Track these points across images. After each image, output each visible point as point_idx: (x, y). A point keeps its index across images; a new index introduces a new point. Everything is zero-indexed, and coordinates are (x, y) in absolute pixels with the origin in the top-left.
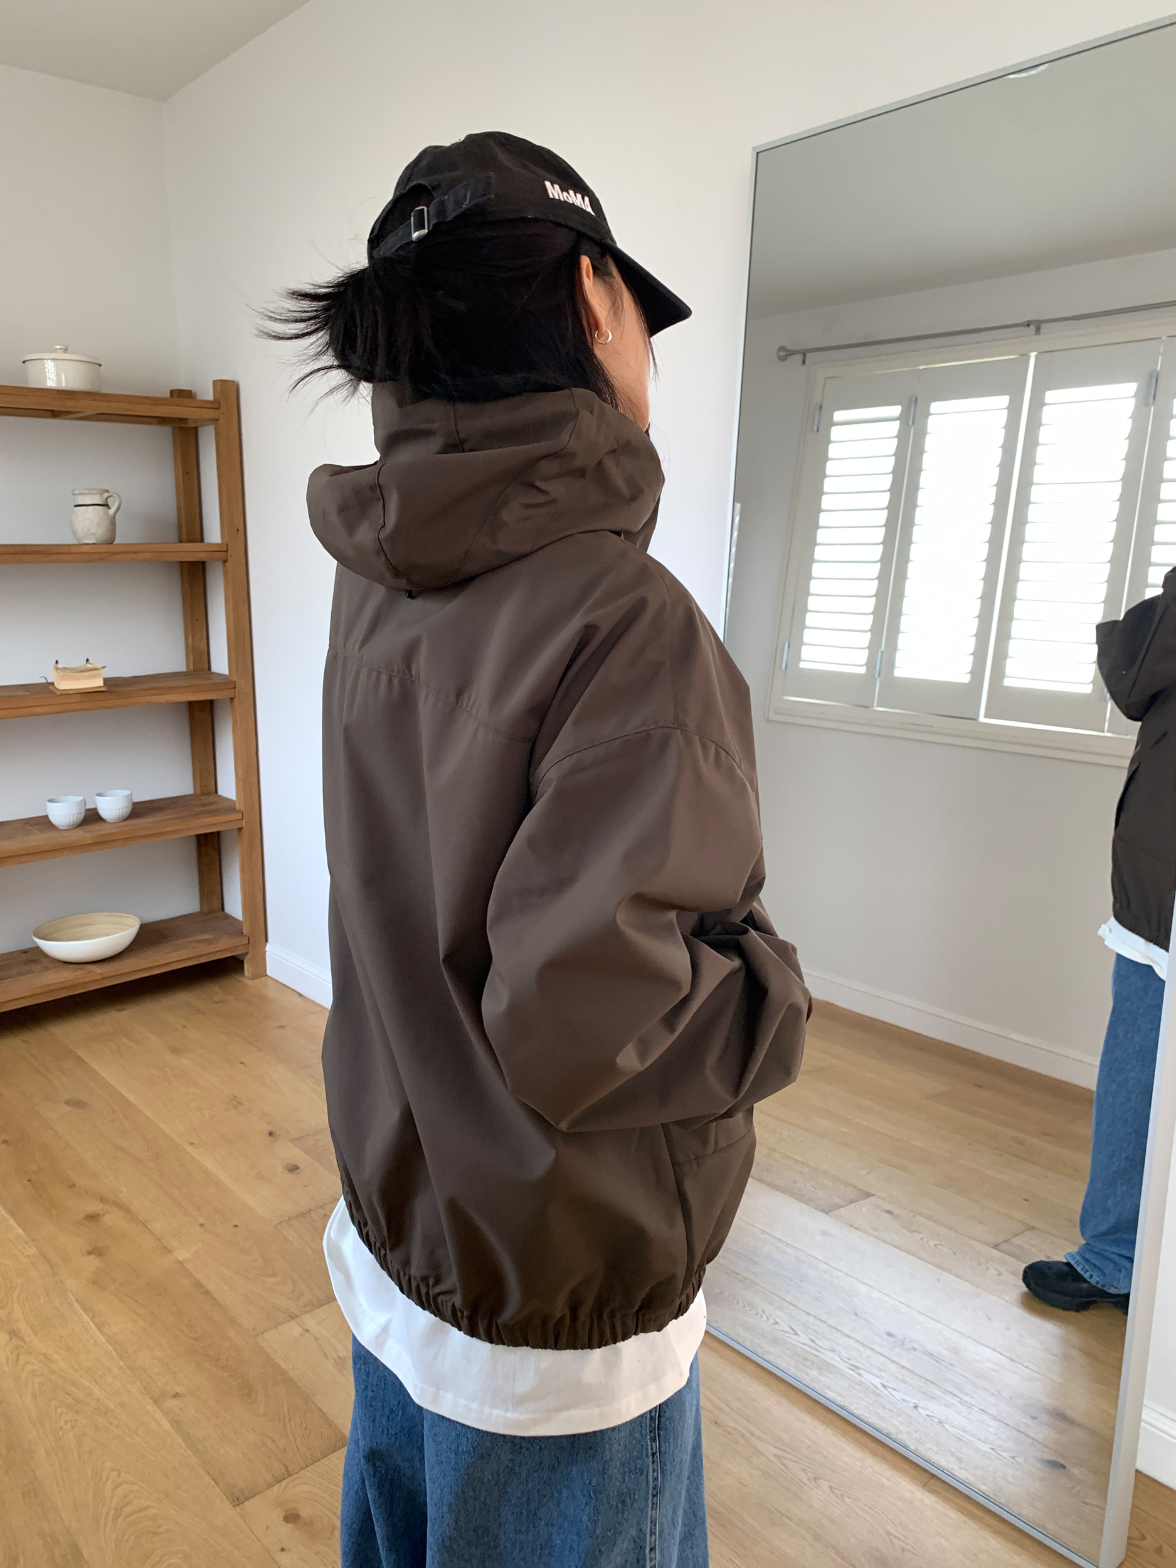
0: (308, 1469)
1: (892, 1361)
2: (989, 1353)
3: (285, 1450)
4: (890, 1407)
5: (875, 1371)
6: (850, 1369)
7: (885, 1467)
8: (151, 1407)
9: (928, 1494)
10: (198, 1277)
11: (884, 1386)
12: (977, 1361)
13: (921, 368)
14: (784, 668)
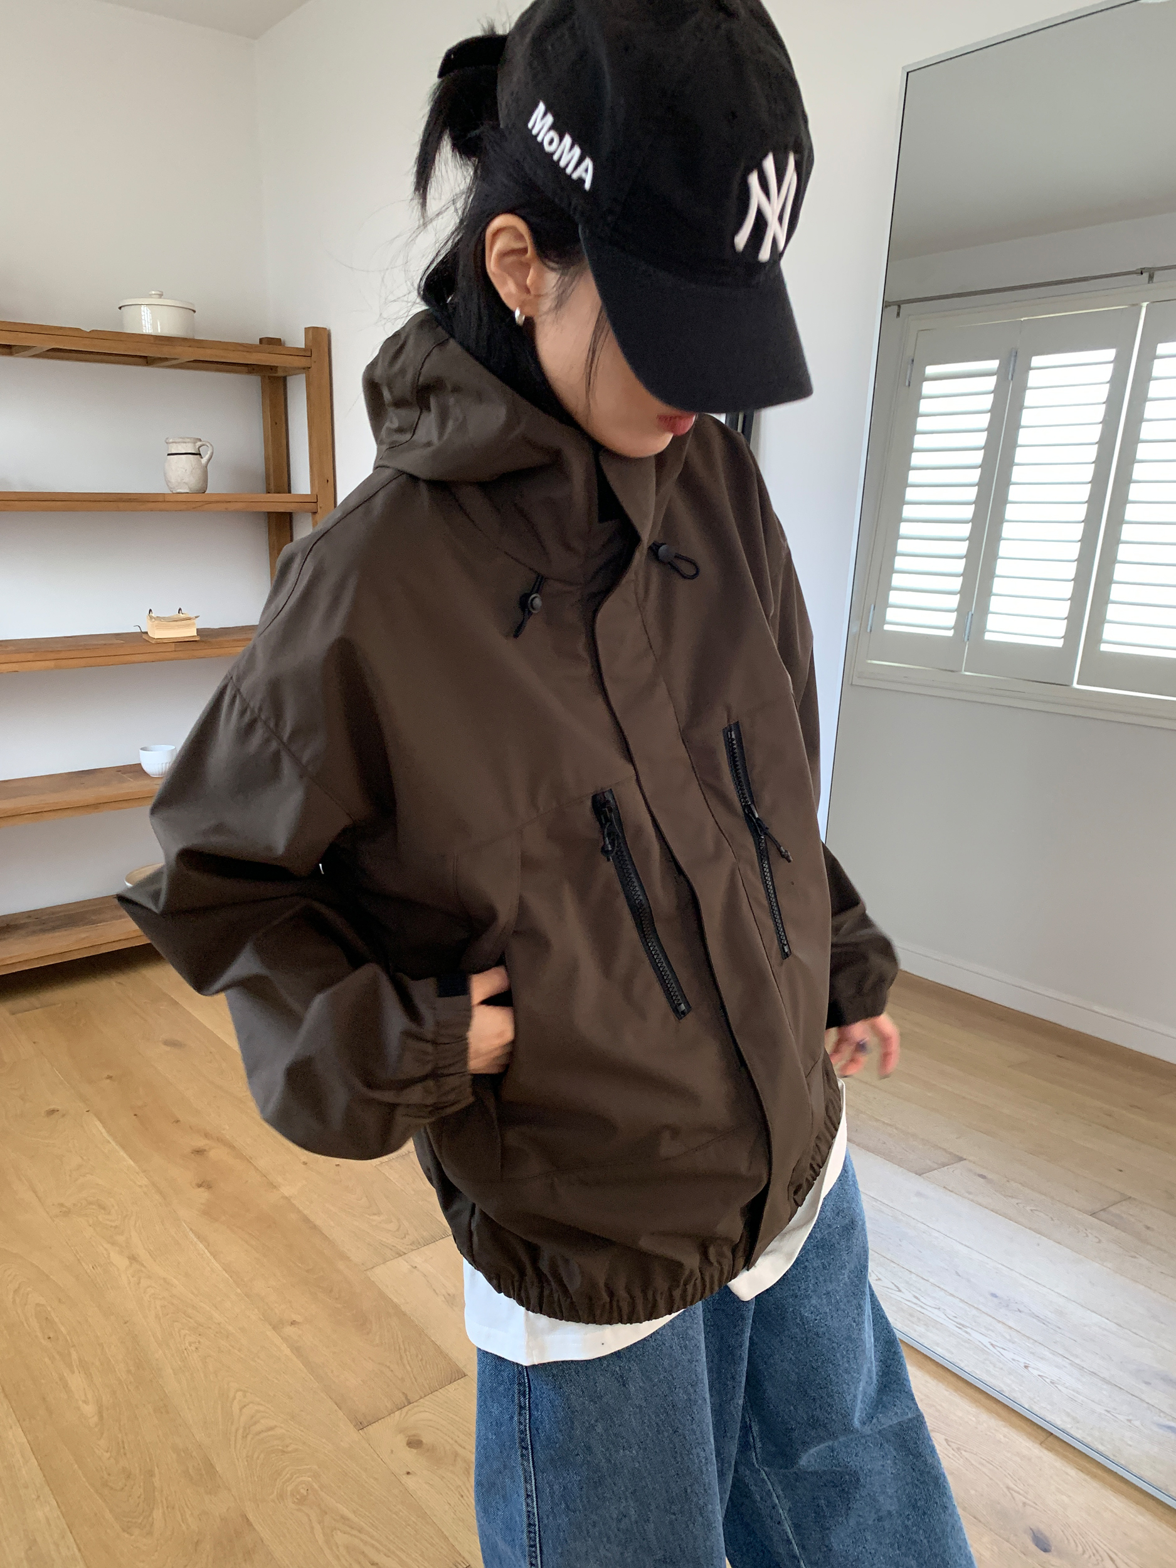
0: (427, 1398)
1: (999, 1322)
2: (1096, 1318)
3: (403, 1380)
4: (1001, 1365)
5: (983, 1330)
6: (957, 1327)
7: (1001, 1423)
8: (270, 1333)
9: (1046, 1452)
10: (305, 1212)
11: (992, 1344)
12: (1085, 1326)
13: (1022, 319)
14: (869, 630)
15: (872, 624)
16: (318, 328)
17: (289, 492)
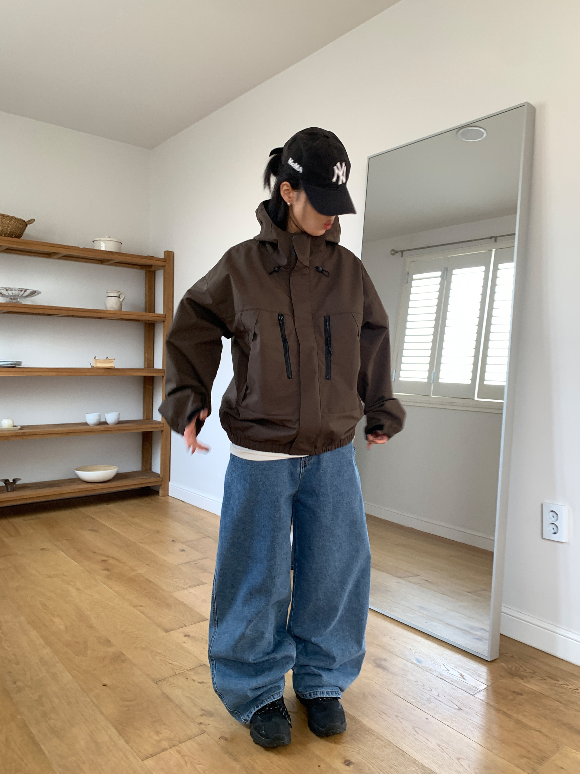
3: (183, 621)
7: (412, 634)
8: (132, 608)
10: (147, 577)
13: (450, 256)
16: (169, 251)
17: (154, 312)
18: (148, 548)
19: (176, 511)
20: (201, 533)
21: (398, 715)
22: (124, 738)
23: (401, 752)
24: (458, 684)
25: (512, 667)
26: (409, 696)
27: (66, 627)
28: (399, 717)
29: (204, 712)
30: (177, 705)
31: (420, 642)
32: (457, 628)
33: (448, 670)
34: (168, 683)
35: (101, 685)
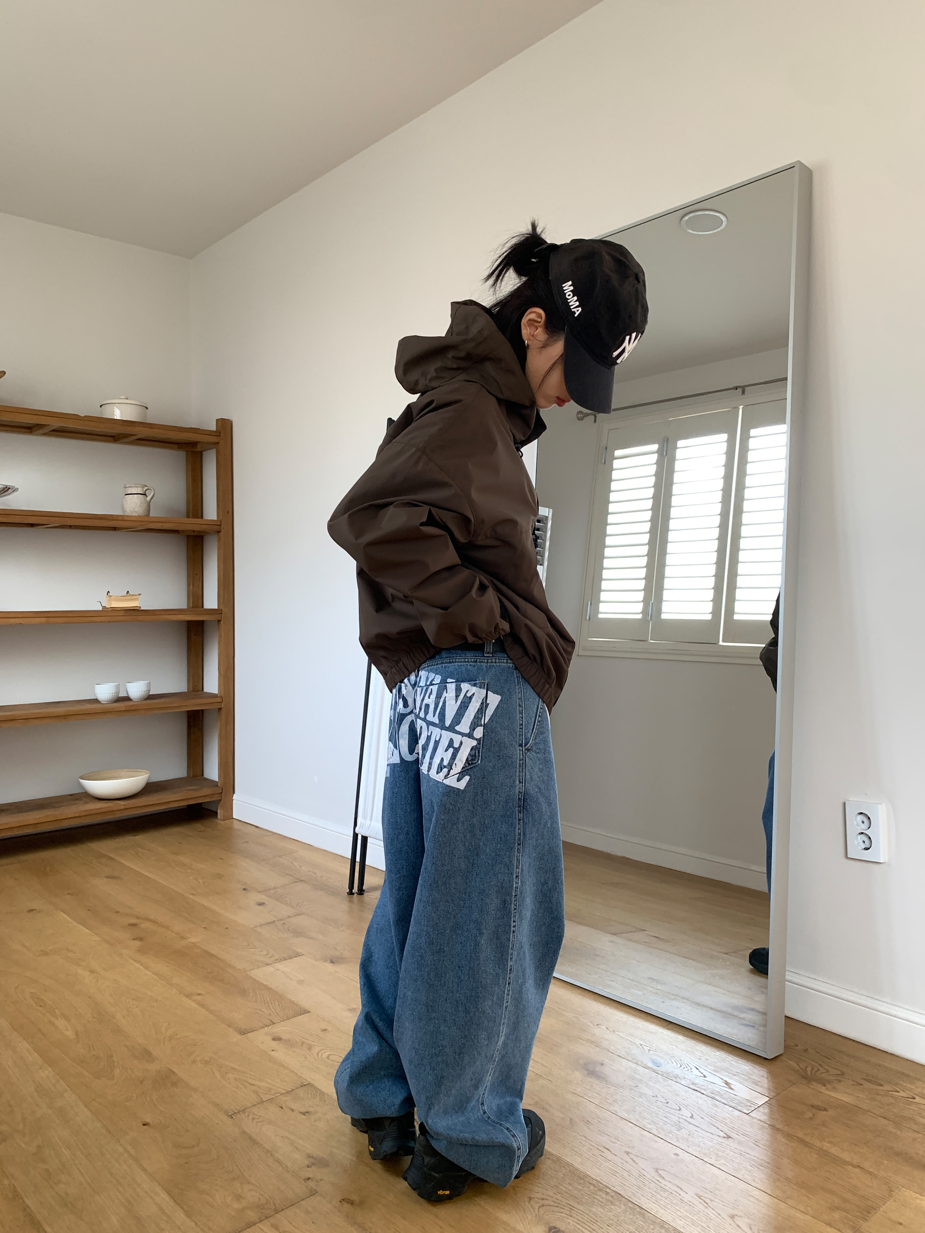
0: (285, 1021)
3: (270, 1016)
8: (184, 998)
10: (205, 948)
13: (670, 419)
14: (588, 618)
15: (590, 614)
16: (224, 419)
17: (202, 517)
18: (205, 902)
19: (247, 842)
20: (290, 875)
21: (630, 1150)
22: (182, 1208)
23: (638, 1210)
24: (721, 1096)
25: (807, 1067)
26: (645, 1120)
27: (77, 1034)
28: (631, 1153)
29: (312, 1160)
30: (268, 1151)
31: (656, 1033)
32: (711, 1008)
33: (704, 1075)
34: (251, 1117)
35: (141, 1125)
